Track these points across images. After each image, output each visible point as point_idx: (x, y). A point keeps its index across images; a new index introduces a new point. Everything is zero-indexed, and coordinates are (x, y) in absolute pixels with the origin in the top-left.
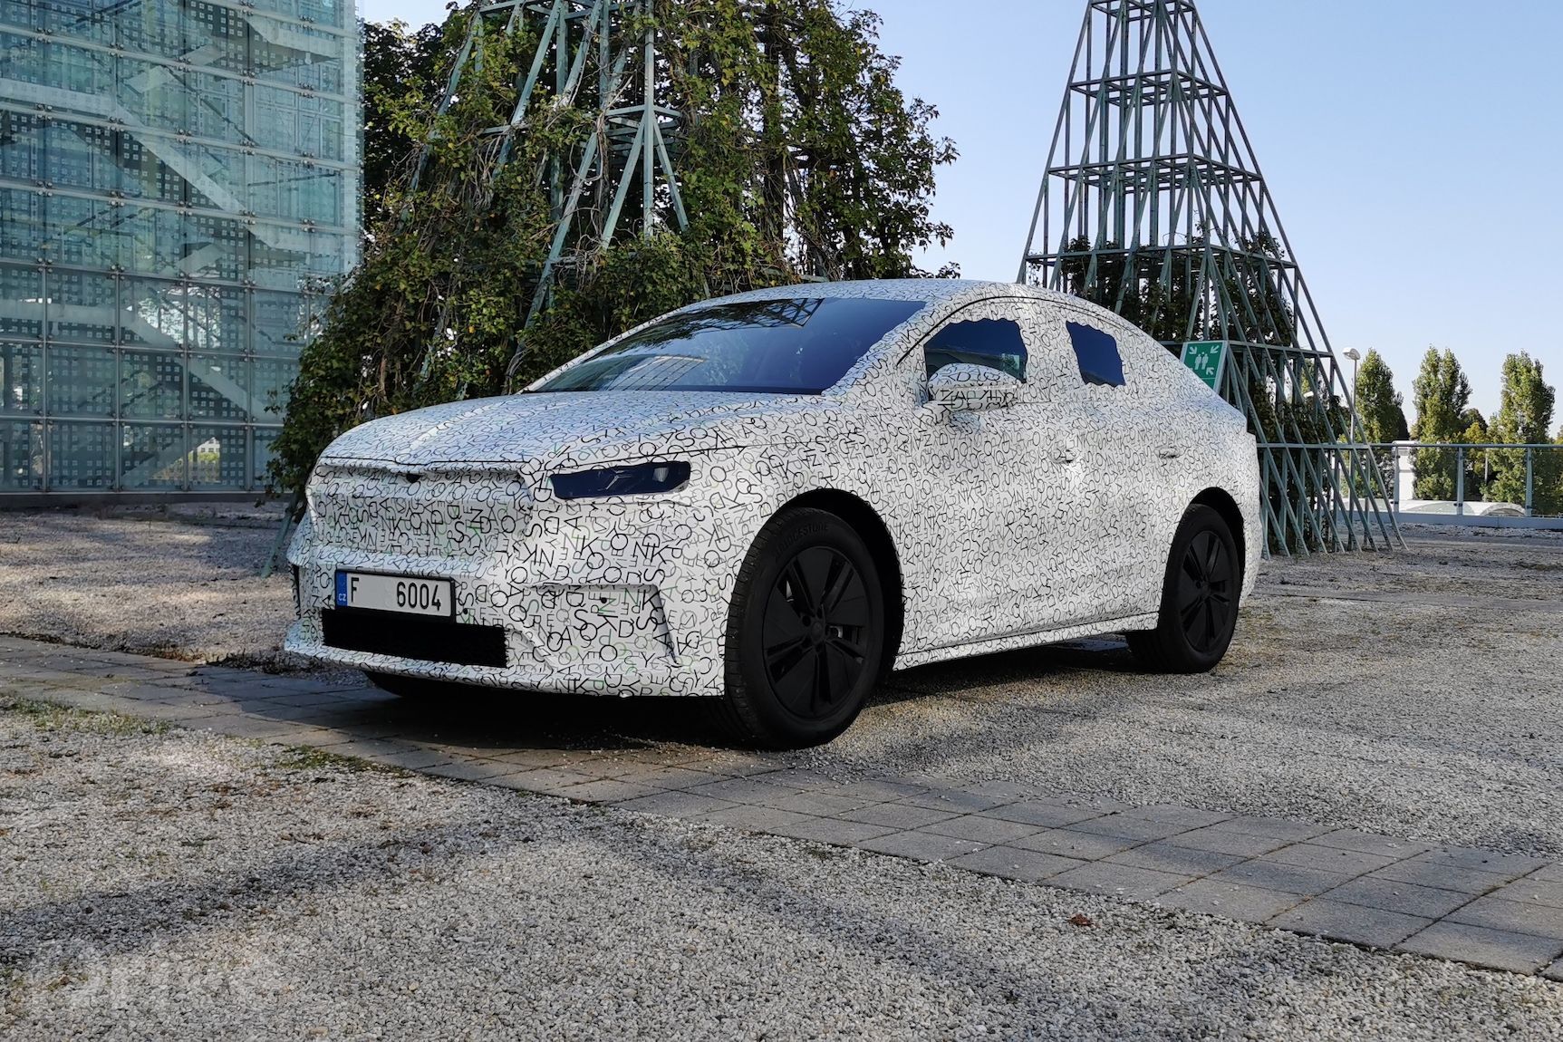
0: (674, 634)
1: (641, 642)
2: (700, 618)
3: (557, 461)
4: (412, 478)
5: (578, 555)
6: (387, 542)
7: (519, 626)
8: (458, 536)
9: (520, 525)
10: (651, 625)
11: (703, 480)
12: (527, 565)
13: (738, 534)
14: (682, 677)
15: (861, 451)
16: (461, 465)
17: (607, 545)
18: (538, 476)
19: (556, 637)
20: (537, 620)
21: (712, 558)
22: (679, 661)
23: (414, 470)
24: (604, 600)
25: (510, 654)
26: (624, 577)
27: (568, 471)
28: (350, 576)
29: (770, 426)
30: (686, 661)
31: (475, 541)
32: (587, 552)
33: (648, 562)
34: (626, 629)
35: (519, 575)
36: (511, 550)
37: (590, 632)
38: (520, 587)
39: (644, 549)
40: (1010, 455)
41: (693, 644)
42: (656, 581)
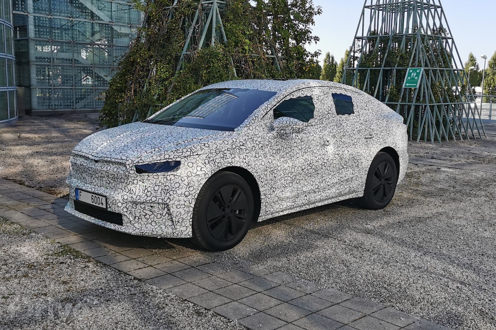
0: (174, 219)
1: (164, 220)
2: (183, 213)
3: (137, 160)
4: (96, 161)
5: (143, 192)
6: (90, 181)
7: (126, 214)
8: (108, 182)
9: (126, 181)
10: (167, 215)
11: (185, 167)
12: (128, 194)
13: (196, 185)
14: (177, 233)
15: (244, 151)
16: (109, 159)
17: (152, 189)
18: (131, 165)
19: (137, 218)
20: (131, 212)
21: (187, 193)
22: (176, 227)
23: (96, 159)
24: (152, 207)
25: (124, 221)
26: (157, 200)
27: (141, 164)
28: (79, 191)
29: (211, 146)
30: (178, 227)
31: (113, 184)
32: (146, 191)
33: (165, 195)
34: (159, 216)
35: (126, 197)
36: (123, 189)
37: (148, 216)
38: (126, 201)
39: (164, 191)
40: (304, 146)
41: (180, 222)
42: (168, 202)
